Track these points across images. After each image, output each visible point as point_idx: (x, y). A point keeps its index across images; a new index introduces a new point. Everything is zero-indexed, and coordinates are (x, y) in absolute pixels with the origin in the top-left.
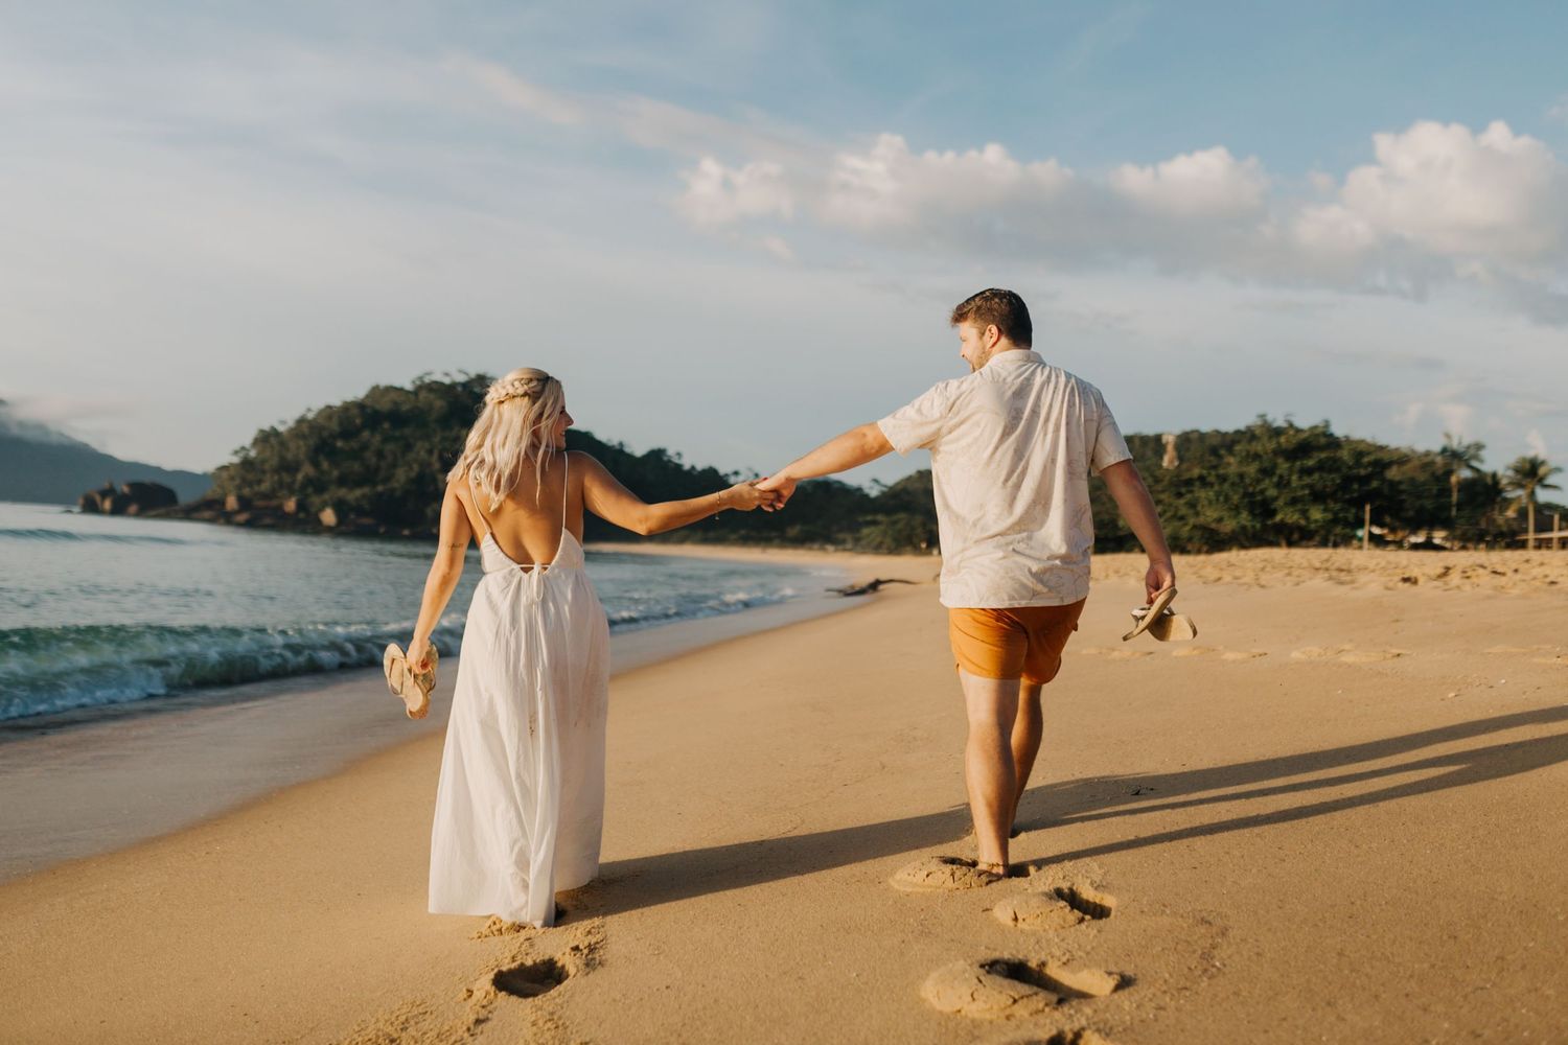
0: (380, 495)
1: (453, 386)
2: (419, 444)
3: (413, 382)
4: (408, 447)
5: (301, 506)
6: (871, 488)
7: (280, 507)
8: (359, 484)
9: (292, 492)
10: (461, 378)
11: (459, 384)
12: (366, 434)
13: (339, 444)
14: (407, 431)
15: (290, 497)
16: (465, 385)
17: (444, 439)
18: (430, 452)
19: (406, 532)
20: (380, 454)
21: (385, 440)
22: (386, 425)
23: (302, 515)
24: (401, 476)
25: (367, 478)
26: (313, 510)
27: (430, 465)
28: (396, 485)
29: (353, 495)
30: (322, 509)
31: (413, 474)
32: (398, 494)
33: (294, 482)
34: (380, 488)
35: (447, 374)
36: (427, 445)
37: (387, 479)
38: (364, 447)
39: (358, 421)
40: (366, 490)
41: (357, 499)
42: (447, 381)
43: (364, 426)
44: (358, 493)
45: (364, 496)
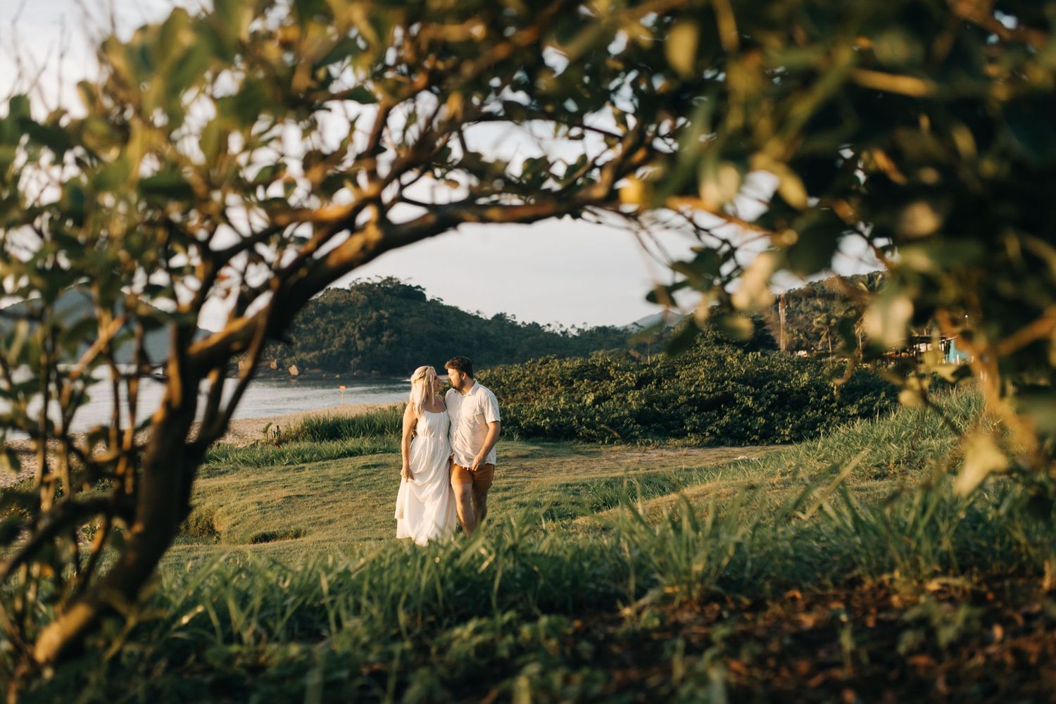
0: (325, 355)
1: (374, 285)
2: (348, 323)
3: (350, 284)
4: (342, 325)
5: (280, 365)
6: (633, 328)
7: (269, 366)
8: (313, 350)
9: (275, 358)
10: (378, 281)
11: (376, 283)
12: (317, 319)
13: (303, 326)
14: (341, 316)
15: (274, 361)
16: (379, 285)
17: (362, 319)
18: (354, 328)
19: (338, 376)
20: (326, 331)
21: (330, 322)
22: (330, 313)
23: (280, 370)
24: (336, 342)
25: (318, 346)
26: (287, 366)
27: (354, 335)
28: (334, 349)
29: (308, 356)
30: (291, 366)
31: (343, 342)
32: (334, 354)
33: (276, 351)
34: (324, 351)
35: (369, 279)
36: (353, 324)
37: (329, 346)
38: (317, 327)
39: (314, 312)
40: (316, 353)
41: (310, 358)
42: (370, 282)
43: (317, 315)
44: (312, 355)
45: (315, 356)
